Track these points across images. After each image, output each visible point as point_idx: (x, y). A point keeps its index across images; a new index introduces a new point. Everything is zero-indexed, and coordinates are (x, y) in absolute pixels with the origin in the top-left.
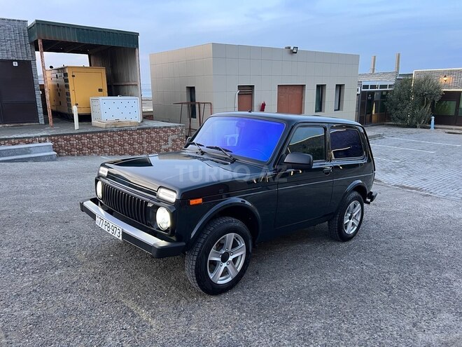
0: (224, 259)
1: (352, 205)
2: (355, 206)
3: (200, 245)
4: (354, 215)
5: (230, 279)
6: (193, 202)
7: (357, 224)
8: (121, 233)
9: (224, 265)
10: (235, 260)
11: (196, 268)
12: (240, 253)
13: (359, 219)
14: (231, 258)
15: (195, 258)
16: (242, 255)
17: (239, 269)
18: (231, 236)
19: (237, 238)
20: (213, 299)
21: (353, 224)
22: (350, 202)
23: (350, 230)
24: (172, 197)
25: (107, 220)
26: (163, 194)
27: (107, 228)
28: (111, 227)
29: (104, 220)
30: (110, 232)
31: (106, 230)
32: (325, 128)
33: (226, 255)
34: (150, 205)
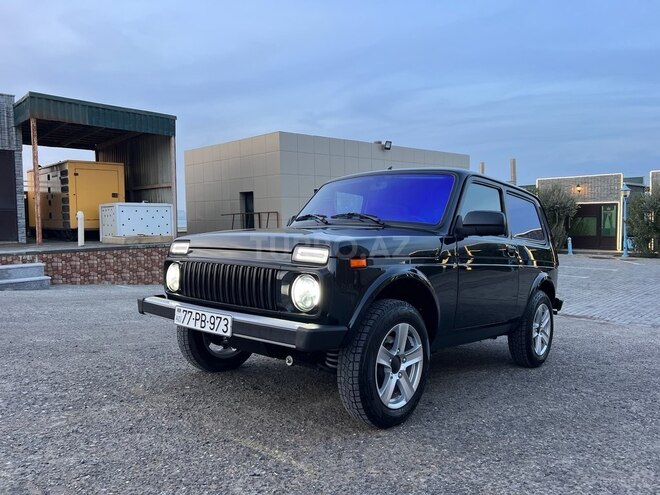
1: (539, 309)
2: (543, 313)
3: (364, 336)
4: (543, 326)
5: (403, 403)
6: (355, 263)
7: (547, 340)
8: (229, 326)
9: (395, 377)
10: (409, 369)
11: (359, 381)
12: (415, 360)
13: (548, 333)
14: (403, 367)
16: (417, 364)
17: (415, 386)
21: (542, 340)
23: (540, 350)
24: (321, 256)
25: (201, 310)
26: (303, 254)
27: (199, 323)
28: (208, 319)
29: (194, 312)
30: (207, 329)
31: (198, 328)
32: (500, 192)
33: (397, 359)
34: (280, 276)
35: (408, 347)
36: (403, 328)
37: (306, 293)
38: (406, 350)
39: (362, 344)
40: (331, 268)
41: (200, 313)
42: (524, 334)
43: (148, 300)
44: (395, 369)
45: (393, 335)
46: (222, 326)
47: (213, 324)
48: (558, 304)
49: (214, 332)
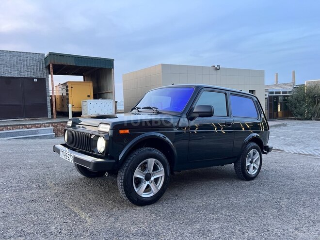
0: (148, 178)
1: (251, 152)
2: (254, 154)
3: (127, 165)
4: (255, 160)
5: (152, 195)
6: (121, 132)
7: (257, 167)
8: (73, 158)
9: (147, 183)
10: (156, 180)
11: (124, 184)
12: (161, 174)
13: (259, 164)
14: (152, 179)
15: (123, 174)
16: (162, 177)
17: (159, 188)
18: (153, 160)
19: (157, 164)
20: (138, 208)
21: (254, 168)
22: (250, 150)
23: (252, 172)
24: (107, 128)
26: (102, 128)
27: (65, 157)
29: (64, 152)
31: (65, 159)
32: (226, 94)
33: (149, 175)
34: (92, 137)
35: (155, 168)
36: (151, 161)
37: (101, 145)
38: (154, 170)
39: (126, 167)
40: (110, 134)
41: (66, 153)
42: (240, 164)
43: (57, 146)
45: (146, 163)
47: (69, 157)
48: (268, 149)
49: (69, 161)
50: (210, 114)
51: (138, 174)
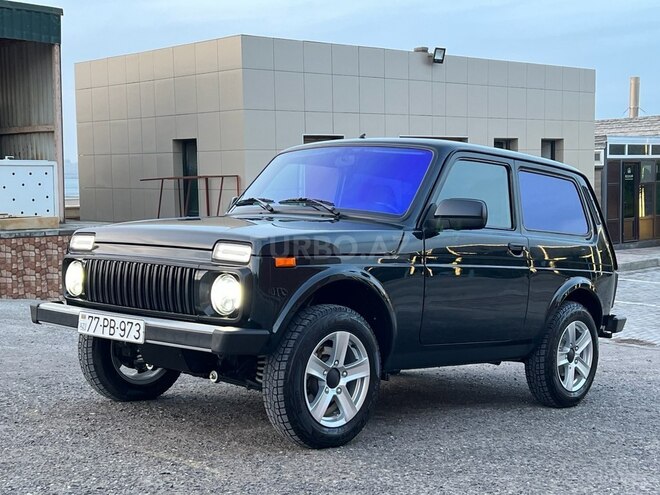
1: (572, 327)
2: (578, 335)
3: (291, 343)
4: (578, 352)
5: (342, 422)
6: (280, 261)
7: (585, 372)
8: (141, 331)
9: (332, 392)
10: (351, 386)
11: (285, 391)
12: (361, 372)
13: (589, 364)
14: (343, 382)
15: (283, 366)
16: (362, 379)
17: (358, 406)
18: (345, 337)
19: (354, 346)
20: (313, 452)
21: (577, 373)
22: (568, 322)
23: (571, 385)
24: (243, 254)
25: (110, 316)
26: (224, 252)
27: (107, 329)
28: (117, 325)
29: (102, 317)
30: (117, 337)
31: (106, 335)
32: (508, 169)
33: (335, 373)
34: (199, 276)
35: (350, 358)
36: (343, 338)
37: (227, 295)
38: (347, 362)
39: (288, 351)
40: (253, 268)
41: (109, 318)
42: (542, 359)
43: (43, 306)
44: (333, 383)
45: (330, 343)
46: (134, 333)
47: (124, 330)
48: (613, 325)
49: (125, 339)
50: (478, 222)
51: (314, 368)
